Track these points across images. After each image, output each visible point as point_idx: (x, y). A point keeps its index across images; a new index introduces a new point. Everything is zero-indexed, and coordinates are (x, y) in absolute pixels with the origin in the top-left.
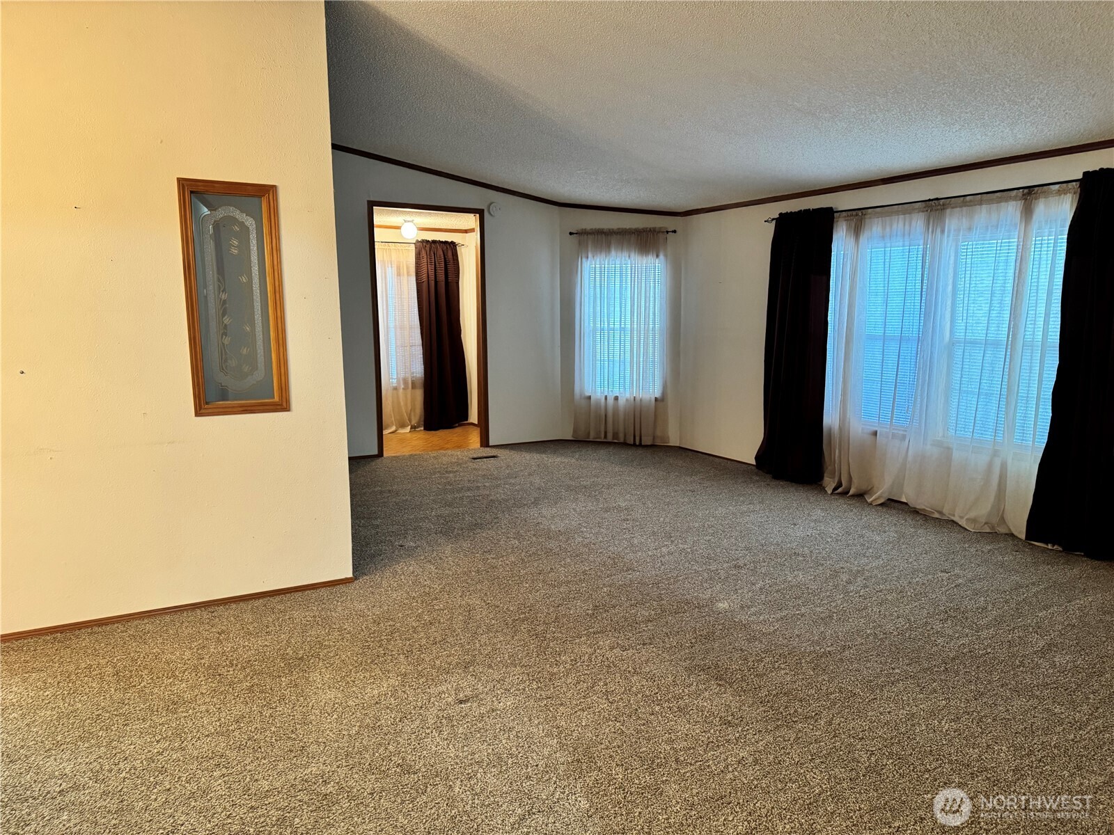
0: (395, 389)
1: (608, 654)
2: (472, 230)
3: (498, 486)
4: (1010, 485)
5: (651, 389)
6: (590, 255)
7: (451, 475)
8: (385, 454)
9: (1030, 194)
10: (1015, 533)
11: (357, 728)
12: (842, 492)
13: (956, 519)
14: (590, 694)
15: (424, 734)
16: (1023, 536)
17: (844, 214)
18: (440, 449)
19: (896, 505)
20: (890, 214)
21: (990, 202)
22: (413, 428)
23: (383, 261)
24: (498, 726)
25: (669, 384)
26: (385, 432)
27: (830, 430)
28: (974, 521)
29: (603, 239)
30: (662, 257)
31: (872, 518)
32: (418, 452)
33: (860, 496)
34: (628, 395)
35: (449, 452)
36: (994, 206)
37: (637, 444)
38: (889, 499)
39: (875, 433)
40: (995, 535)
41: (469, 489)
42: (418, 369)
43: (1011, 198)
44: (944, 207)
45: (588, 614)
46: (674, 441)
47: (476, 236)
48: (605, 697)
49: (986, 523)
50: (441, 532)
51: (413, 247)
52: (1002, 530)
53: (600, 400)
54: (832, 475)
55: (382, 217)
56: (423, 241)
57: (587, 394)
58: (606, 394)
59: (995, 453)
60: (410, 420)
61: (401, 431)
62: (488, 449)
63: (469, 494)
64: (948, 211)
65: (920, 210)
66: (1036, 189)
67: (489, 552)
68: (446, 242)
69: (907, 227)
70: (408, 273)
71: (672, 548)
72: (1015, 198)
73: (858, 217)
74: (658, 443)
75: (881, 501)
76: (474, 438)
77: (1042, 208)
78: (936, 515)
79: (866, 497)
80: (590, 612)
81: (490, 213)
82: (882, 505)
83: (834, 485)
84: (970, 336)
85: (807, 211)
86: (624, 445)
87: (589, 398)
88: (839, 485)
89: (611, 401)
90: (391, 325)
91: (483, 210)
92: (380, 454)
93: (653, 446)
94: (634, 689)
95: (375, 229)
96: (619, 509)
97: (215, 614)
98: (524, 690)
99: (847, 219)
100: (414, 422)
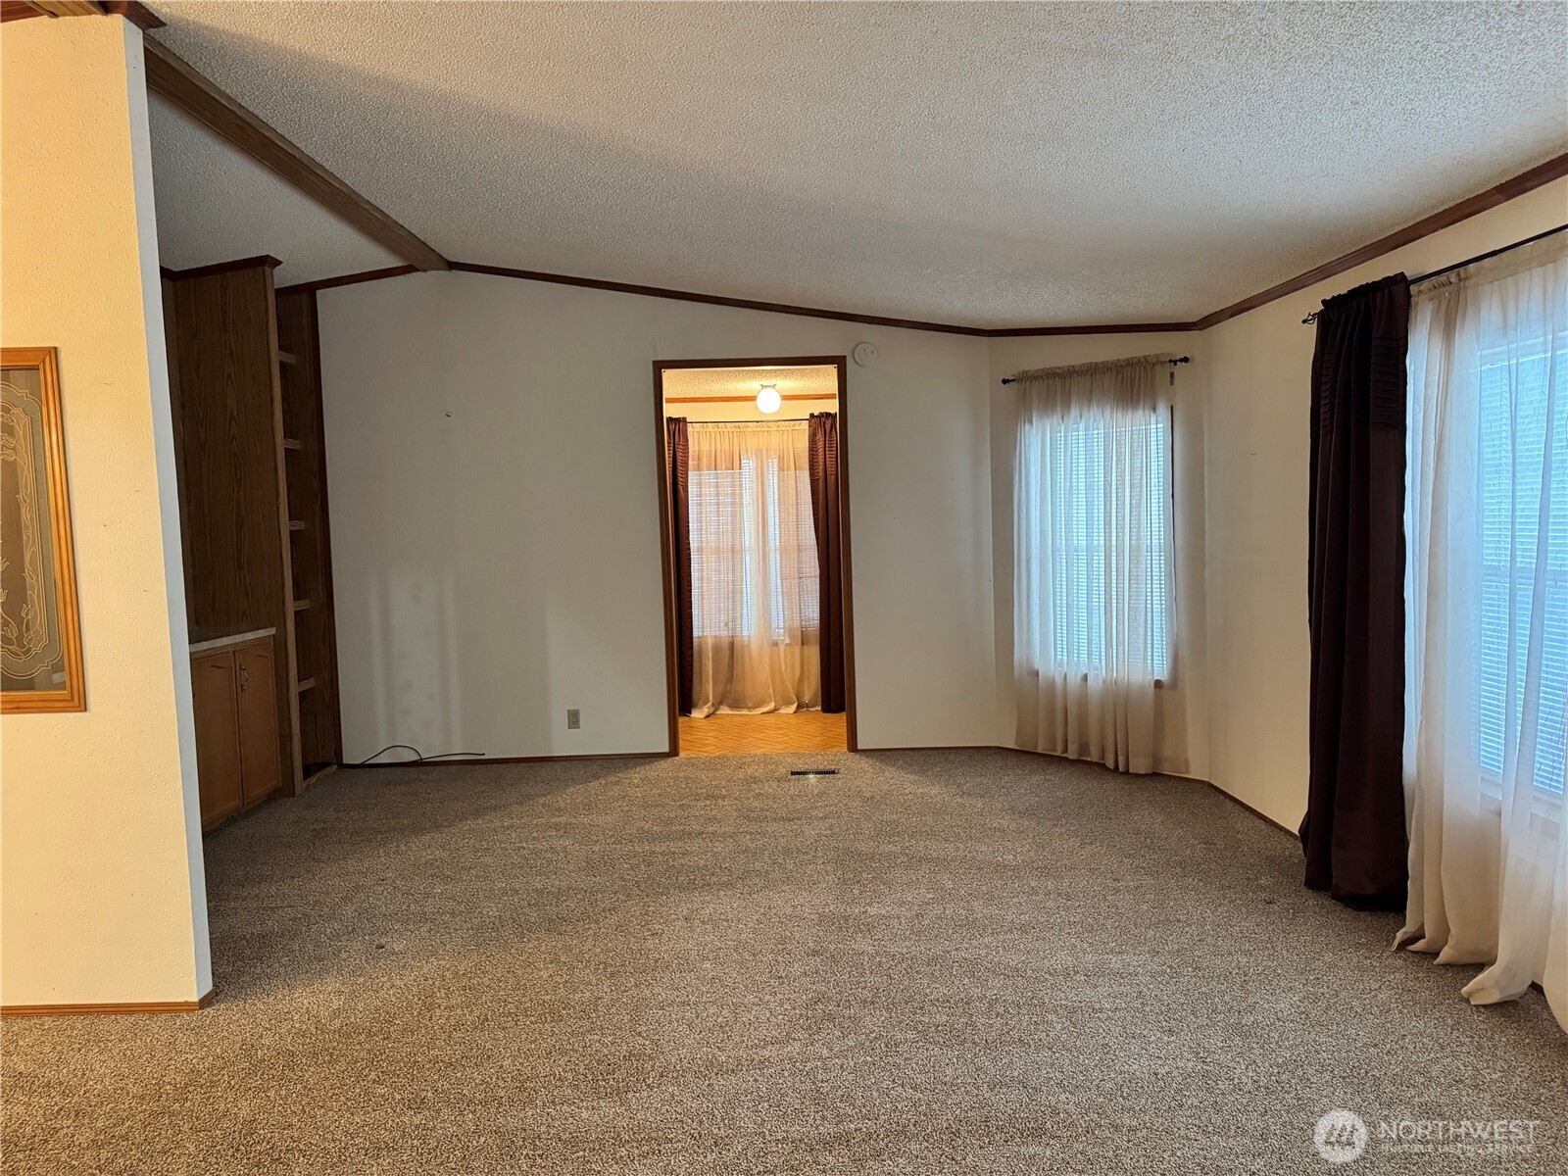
0: (775, 644)
5: (1146, 665)
6: (1035, 418)
8: (681, 755)
17: (1428, 283)
22: (802, 706)
29: (1057, 386)
34: (1104, 674)
37: (1122, 768)
46: (1197, 773)
51: (805, 425)
53: (1055, 679)
57: (1034, 666)
58: (1065, 669)
60: (797, 695)
70: (797, 465)
73: (1452, 286)
76: (842, 735)
81: (855, 361)
86: (1098, 767)
87: (1037, 673)
89: (1074, 683)
91: (844, 357)
92: (674, 751)
93: (1151, 775)
99: (1434, 295)
100: (805, 697)
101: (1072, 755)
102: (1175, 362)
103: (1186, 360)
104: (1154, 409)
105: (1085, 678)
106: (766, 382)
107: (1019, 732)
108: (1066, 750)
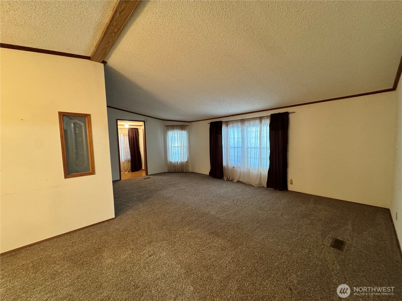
0: (124, 163)
1: (188, 233)
2: (142, 125)
3: (152, 186)
4: (262, 177)
5: (185, 159)
6: (170, 131)
7: (139, 184)
8: (122, 180)
9: (261, 118)
10: (264, 186)
11: (119, 273)
12: (228, 180)
13: (252, 184)
14: (186, 247)
15: (140, 271)
16: (266, 187)
17: (224, 122)
18: (135, 177)
19: (239, 182)
20: (233, 122)
21: (253, 120)
22: (128, 172)
23: (120, 133)
24: (162, 263)
25: (189, 159)
26: (121, 173)
27: (224, 167)
28: (256, 184)
29: (173, 127)
30: (186, 131)
31: (236, 186)
32: (130, 178)
33: (232, 180)
34: (180, 161)
35: (138, 177)
36: (254, 121)
37: (183, 172)
38: (238, 181)
39: (234, 167)
40: (260, 187)
41: (144, 187)
42: (129, 157)
43: (257, 119)
44: (244, 121)
45: (180, 221)
46: (190, 171)
47: (143, 127)
48: (190, 247)
49: (258, 185)
50: (138, 200)
51: (127, 130)
52: (261, 186)
53: (173, 163)
54: (226, 176)
55: (119, 123)
56: (130, 128)
57: (171, 161)
58: (175, 161)
59: (259, 170)
60: (127, 170)
61: (125, 173)
62: (148, 176)
63: (144, 188)
64: (245, 121)
65: (239, 121)
66: (262, 117)
67: (152, 205)
68: (136, 128)
69: (237, 125)
70: (126, 135)
71: (197, 199)
72: (258, 119)
73: (227, 123)
74: (187, 171)
75: (236, 182)
76: (144, 174)
77: (263, 121)
78: (248, 184)
79: (233, 181)
80: (181, 220)
81: (146, 121)
82: (237, 182)
83: (226, 179)
84: (252, 147)
85: (216, 122)
86: (180, 172)
87: (171, 162)
88: (227, 179)
89: (176, 162)
90: (122, 147)
91: (145, 121)
92: (120, 179)
93: (186, 172)
94: (197, 243)
95: (118, 126)
96: (182, 189)
97: (72, 236)
98: (168, 248)
99: (225, 123)
100: (129, 170)
101: (176, 171)
102: (187, 126)
103: (188, 126)
104: (185, 131)
105: (177, 162)
106: (126, 123)
107: (168, 170)
108: (175, 171)
